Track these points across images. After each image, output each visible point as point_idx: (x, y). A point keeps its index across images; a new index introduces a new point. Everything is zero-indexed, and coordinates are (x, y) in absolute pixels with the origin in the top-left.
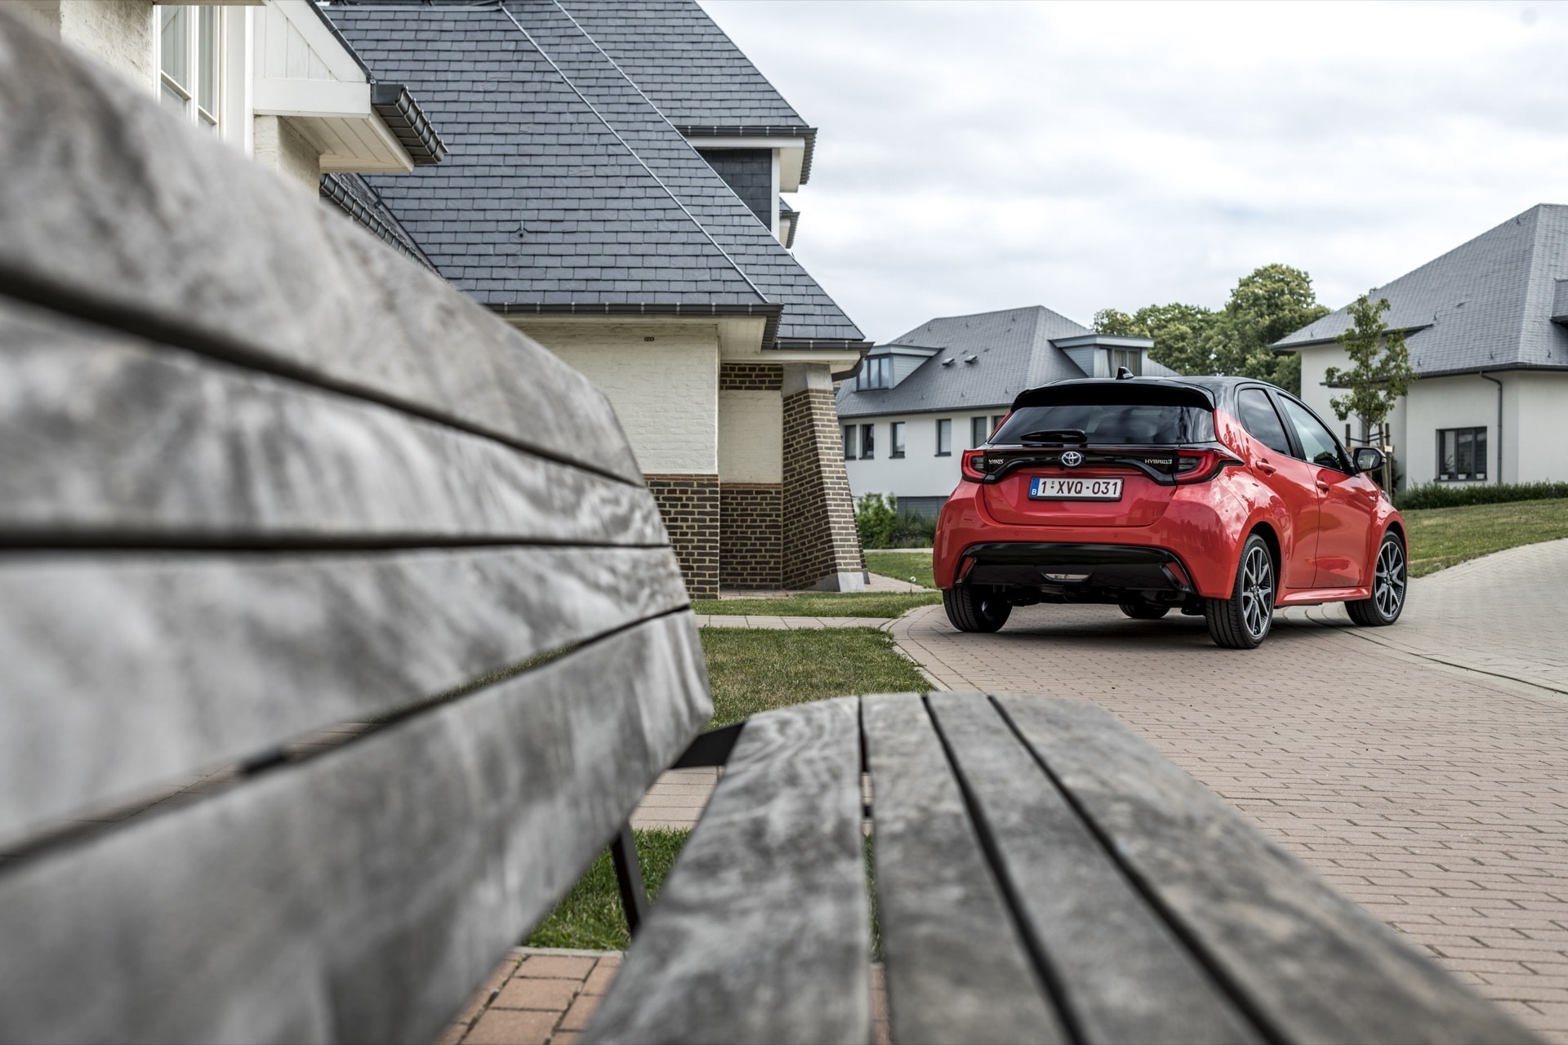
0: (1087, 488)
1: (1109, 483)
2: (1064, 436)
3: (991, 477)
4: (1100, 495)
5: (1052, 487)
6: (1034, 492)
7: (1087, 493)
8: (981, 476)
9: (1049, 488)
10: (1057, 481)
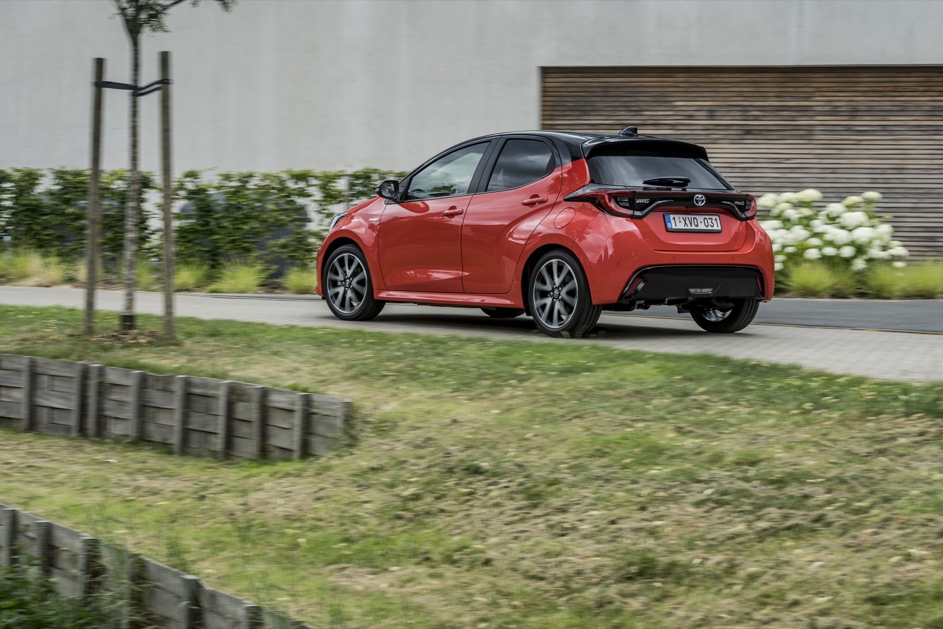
0: (702, 222)
1: (712, 219)
2: (675, 182)
3: (638, 213)
4: (710, 228)
5: (680, 222)
6: (669, 225)
7: (702, 227)
8: (630, 212)
9: (678, 222)
10: (681, 216)
